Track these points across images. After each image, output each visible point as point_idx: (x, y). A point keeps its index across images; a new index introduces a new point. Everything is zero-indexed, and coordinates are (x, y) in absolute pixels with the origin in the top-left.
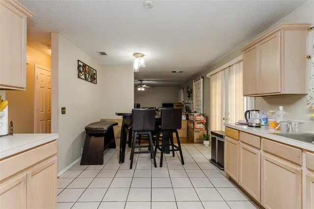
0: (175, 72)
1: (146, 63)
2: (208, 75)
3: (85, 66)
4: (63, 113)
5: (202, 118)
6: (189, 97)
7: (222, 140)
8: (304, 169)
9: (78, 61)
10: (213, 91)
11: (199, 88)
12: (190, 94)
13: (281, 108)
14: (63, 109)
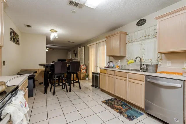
0: (70, 42)
1: (58, 36)
2: (88, 45)
3: (14, 32)
4: (4, 64)
5: (84, 67)
6: (75, 56)
7: (97, 75)
8: (128, 78)
9: (11, 28)
10: (90, 53)
11: (82, 52)
12: (76, 54)
13: (119, 60)
14: (4, 62)
